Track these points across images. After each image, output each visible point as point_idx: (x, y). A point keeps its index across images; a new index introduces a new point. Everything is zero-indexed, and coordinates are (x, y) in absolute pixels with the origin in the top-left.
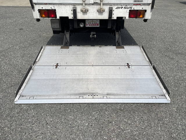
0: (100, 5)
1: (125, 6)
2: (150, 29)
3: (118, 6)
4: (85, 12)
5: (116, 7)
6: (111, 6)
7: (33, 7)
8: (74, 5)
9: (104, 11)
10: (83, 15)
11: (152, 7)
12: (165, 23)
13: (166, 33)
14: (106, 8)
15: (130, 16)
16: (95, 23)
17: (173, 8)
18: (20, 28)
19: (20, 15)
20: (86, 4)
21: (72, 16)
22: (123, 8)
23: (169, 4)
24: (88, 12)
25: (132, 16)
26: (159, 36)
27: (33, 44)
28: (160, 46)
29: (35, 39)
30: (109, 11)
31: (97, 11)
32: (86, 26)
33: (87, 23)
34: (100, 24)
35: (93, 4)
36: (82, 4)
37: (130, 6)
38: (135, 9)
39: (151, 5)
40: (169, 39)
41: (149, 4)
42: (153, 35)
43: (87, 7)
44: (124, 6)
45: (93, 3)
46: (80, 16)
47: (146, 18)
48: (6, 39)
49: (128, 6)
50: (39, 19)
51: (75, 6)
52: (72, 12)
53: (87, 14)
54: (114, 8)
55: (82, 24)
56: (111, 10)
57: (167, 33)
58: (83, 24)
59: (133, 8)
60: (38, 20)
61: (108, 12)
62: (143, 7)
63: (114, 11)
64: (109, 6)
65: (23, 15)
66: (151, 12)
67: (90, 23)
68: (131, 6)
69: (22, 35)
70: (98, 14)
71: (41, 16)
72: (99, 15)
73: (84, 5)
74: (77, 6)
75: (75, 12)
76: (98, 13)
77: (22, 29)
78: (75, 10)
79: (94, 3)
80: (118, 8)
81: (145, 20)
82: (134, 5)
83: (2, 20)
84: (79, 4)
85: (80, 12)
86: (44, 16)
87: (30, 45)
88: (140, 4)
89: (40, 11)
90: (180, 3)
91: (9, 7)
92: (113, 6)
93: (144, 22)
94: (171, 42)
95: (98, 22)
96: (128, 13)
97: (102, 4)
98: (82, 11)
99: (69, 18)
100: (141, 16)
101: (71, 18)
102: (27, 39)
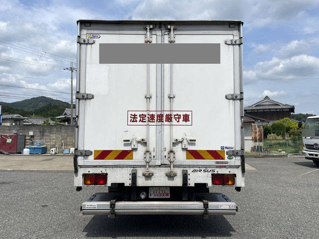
0: (170, 167)
1: (205, 169)
2: (253, 205)
3: (195, 169)
4: (148, 176)
5: (192, 169)
6: (185, 169)
7: (76, 171)
8: (134, 168)
9: (175, 175)
10: (146, 180)
11: (243, 171)
12: (275, 195)
13: (279, 212)
14: (179, 172)
15: (214, 183)
16: (164, 192)
17: (286, 172)
18: (43, 204)
19: (46, 183)
20: (149, 166)
21: (130, 182)
22: (203, 171)
23: (278, 166)
24: (153, 177)
25: (217, 182)
26: (269, 217)
27: (61, 231)
28: (273, 233)
29: (65, 222)
30: (183, 175)
31: (166, 175)
32: (150, 197)
33: (151, 192)
34: (170, 194)
35: (160, 166)
36: (144, 166)
37: (211, 169)
38: (220, 172)
39: (240, 167)
40: (286, 222)
41: (237, 167)
42: (259, 215)
43: (152, 170)
44: (203, 169)
45: (160, 164)
46: (141, 182)
47: (238, 186)
48: (19, 222)
49: (209, 169)
50: (81, 187)
51: (136, 169)
52: (131, 177)
53: (151, 179)
54: (190, 171)
55: (143, 194)
56: (185, 174)
57: (281, 211)
58: (145, 193)
59: (216, 171)
60: (79, 189)
61: (182, 177)
62: (229, 170)
63: (189, 175)
64: (182, 169)
65: (52, 185)
66: (243, 177)
67: (155, 192)
68: (213, 169)
69: (45, 215)
70: (167, 179)
71: (85, 183)
72: (169, 180)
73: (147, 167)
74: (138, 168)
75: (134, 177)
76: (167, 177)
77: (47, 206)
78: (134, 173)
79: (162, 164)
80: (194, 171)
81: (238, 189)
82: (217, 167)
83: (17, 191)
84: (140, 166)
85: (141, 176)
86: (89, 182)
87: (56, 232)
88: (225, 167)
89: (85, 176)
90: (295, 165)
91: (31, 171)
92: (187, 169)
93: (237, 190)
94: (291, 227)
95: (168, 191)
96: (211, 178)
97: (172, 166)
98: (144, 175)
99: (125, 185)
100: (230, 183)
101: (128, 185)
102: (53, 222)
